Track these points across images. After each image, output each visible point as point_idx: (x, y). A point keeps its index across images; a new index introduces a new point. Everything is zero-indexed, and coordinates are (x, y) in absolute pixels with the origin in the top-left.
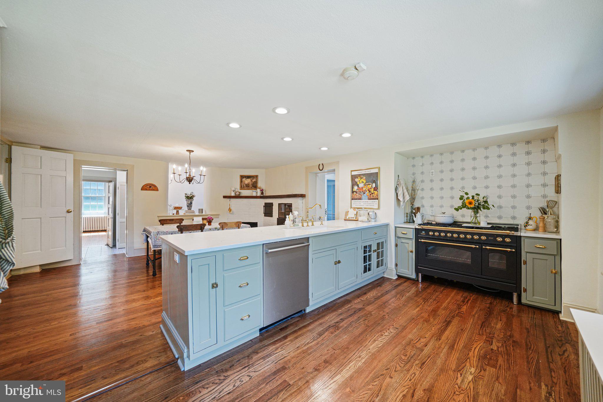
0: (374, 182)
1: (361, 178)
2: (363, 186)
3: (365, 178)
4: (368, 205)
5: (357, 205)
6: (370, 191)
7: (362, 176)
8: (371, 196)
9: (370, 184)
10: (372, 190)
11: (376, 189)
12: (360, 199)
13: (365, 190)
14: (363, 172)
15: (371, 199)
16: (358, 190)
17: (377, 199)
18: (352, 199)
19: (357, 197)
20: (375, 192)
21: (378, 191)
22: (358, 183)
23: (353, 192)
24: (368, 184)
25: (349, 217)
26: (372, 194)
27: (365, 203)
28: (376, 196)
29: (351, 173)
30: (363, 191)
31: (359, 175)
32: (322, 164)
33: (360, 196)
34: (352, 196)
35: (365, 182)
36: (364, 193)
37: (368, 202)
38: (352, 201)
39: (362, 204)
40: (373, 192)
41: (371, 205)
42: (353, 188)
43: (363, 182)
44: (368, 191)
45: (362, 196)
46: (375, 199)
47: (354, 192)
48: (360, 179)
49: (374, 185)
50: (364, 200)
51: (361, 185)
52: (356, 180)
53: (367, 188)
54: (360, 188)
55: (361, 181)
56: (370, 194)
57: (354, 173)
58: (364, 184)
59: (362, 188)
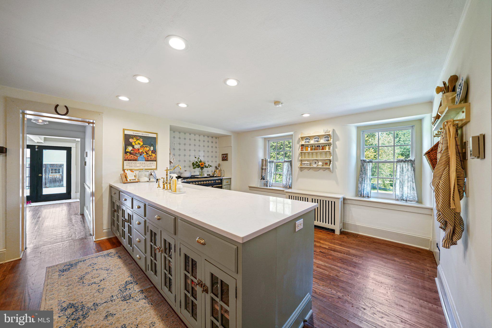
0: (152, 145)
1: (137, 140)
2: (140, 148)
3: (142, 140)
4: (146, 166)
5: (132, 166)
6: (147, 154)
7: (138, 138)
8: (149, 158)
9: (147, 147)
10: (150, 153)
11: (154, 152)
12: (136, 160)
13: (142, 152)
14: (140, 134)
15: (149, 161)
16: (133, 151)
17: (155, 161)
18: (125, 160)
19: (131, 158)
20: (153, 154)
21: (155, 154)
22: (133, 144)
23: (126, 153)
24: (145, 147)
25: (130, 180)
26: (150, 156)
27: (142, 164)
28: (154, 158)
29: (124, 132)
30: (138, 153)
31: (135, 136)
32: (66, 106)
33: (136, 157)
34: (125, 157)
35: (142, 144)
36: (141, 155)
37: (145, 163)
38: (125, 162)
39: (138, 165)
40: (150, 154)
41: (148, 166)
42: (126, 149)
43: (140, 144)
44: (145, 153)
45: (138, 157)
46: (153, 161)
47: (128, 152)
48: (135, 140)
49: (152, 148)
50: (141, 161)
51: (137, 147)
52: (131, 140)
53: (144, 150)
54: (136, 149)
55: (137, 143)
56: (147, 156)
57: (127, 132)
58: (141, 146)
59: (138, 149)
